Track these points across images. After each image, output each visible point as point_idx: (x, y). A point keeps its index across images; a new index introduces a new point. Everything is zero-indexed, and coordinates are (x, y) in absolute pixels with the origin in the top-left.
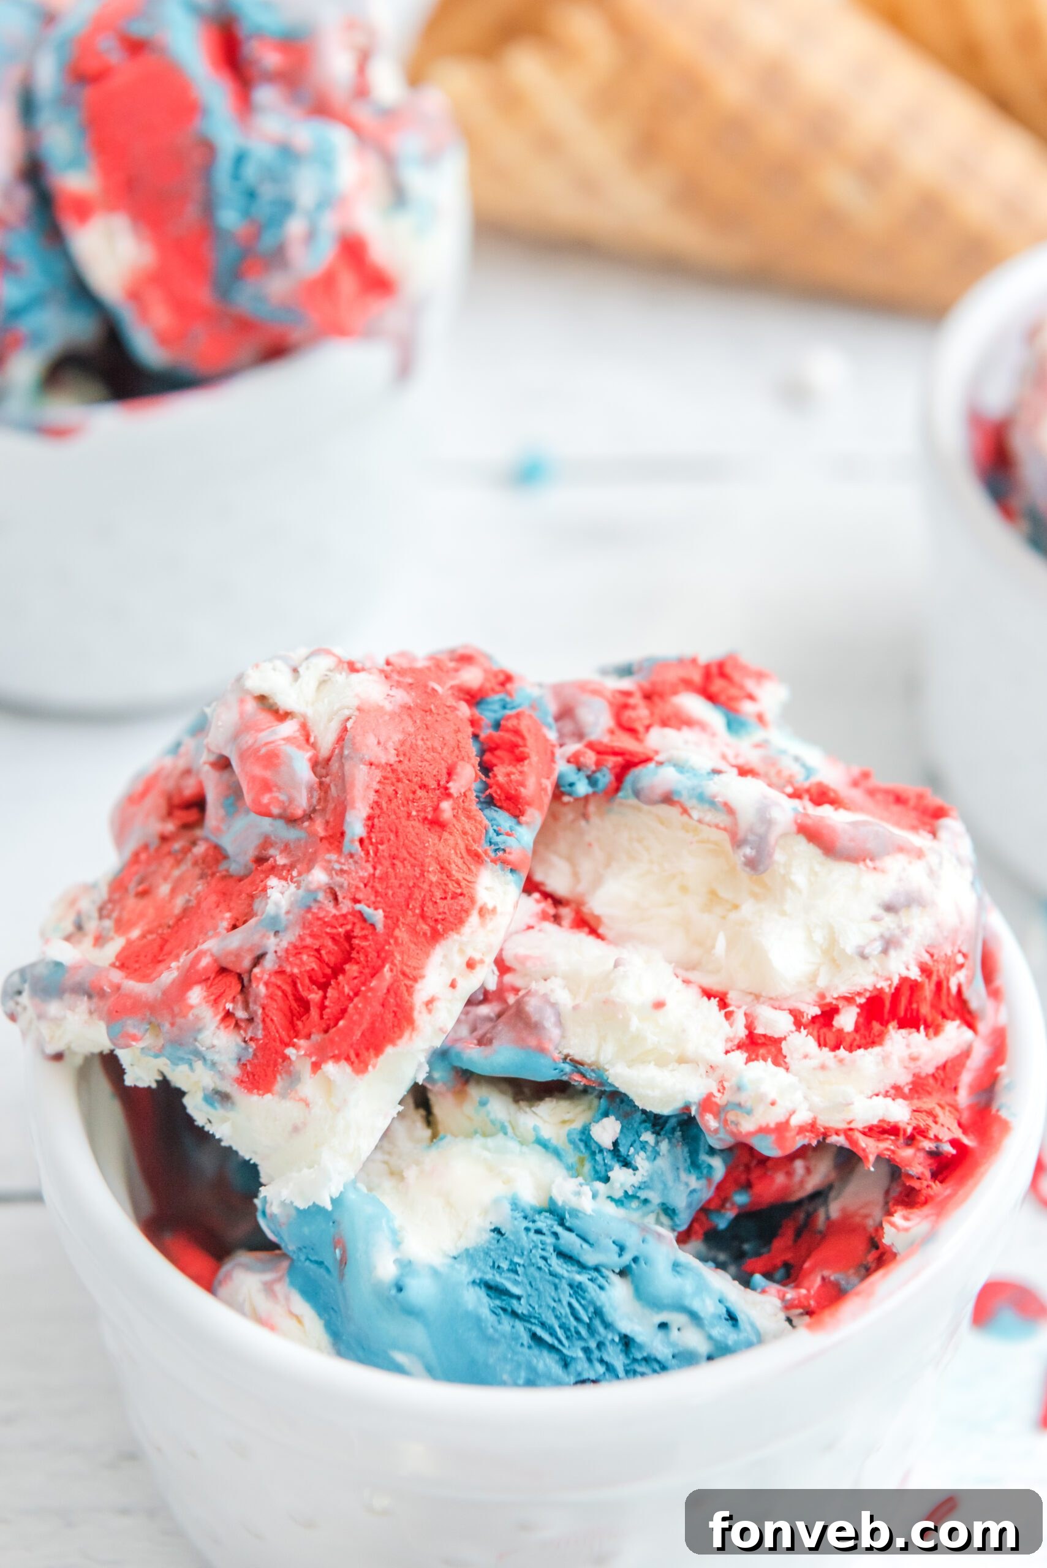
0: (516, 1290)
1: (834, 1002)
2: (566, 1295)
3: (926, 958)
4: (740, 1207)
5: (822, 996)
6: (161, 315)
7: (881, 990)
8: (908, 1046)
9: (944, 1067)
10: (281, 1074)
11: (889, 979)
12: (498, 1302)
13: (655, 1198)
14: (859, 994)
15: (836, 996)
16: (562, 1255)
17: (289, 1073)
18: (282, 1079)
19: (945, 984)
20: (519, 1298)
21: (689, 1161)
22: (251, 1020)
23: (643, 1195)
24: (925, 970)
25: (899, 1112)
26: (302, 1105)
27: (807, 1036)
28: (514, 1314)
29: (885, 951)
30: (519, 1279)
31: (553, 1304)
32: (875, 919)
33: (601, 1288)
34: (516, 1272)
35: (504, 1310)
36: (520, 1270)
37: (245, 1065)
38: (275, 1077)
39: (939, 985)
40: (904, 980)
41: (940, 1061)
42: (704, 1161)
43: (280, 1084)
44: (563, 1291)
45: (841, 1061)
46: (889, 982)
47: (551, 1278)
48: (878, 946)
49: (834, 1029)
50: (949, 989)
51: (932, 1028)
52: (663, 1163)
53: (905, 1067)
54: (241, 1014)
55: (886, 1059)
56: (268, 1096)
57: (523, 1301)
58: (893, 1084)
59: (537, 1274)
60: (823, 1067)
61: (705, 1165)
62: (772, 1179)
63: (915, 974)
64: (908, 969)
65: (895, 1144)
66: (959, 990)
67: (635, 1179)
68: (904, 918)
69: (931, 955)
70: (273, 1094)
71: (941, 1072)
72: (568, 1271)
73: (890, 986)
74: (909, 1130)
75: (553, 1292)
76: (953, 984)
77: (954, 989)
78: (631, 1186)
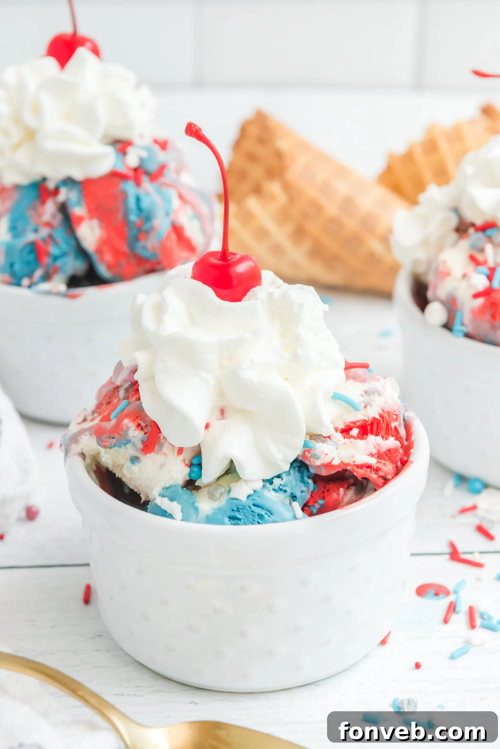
0: (239, 517)
1: (349, 424)
2: (257, 519)
3: (381, 412)
4: (321, 505)
5: (346, 422)
7: (365, 421)
8: (376, 440)
9: (389, 450)
10: (157, 444)
11: (369, 417)
13: (288, 491)
14: (358, 421)
15: (350, 421)
16: (254, 505)
17: (159, 443)
18: (157, 446)
19: (390, 425)
21: (301, 480)
22: (147, 426)
23: (284, 488)
24: (381, 416)
25: (373, 461)
26: (164, 456)
27: (339, 434)
29: (365, 407)
32: (362, 395)
33: (269, 516)
34: (240, 512)
36: (241, 511)
37: (144, 443)
38: (154, 445)
39: (388, 425)
40: (374, 418)
41: (388, 448)
42: (306, 480)
43: (157, 448)
44: (256, 517)
45: (351, 442)
46: (368, 418)
47: (251, 513)
48: (363, 405)
49: (350, 435)
50: (391, 427)
51: (385, 438)
52: (291, 477)
53: (374, 447)
54: (143, 424)
55: (367, 443)
56: (152, 453)
57: (242, 521)
58: (371, 452)
59: (246, 512)
60: (345, 443)
61: (306, 482)
62: (332, 495)
63: (378, 417)
64: (375, 414)
65: (371, 471)
66: (395, 428)
67: (282, 482)
68: (372, 397)
69: (383, 411)
70: (154, 453)
71: (388, 453)
72: (257, 510)
73: (368, 419)
74: (375, 467)
75: (252, 517)
76: (393, 425)
77: (393, 427)
78: (281, 485)
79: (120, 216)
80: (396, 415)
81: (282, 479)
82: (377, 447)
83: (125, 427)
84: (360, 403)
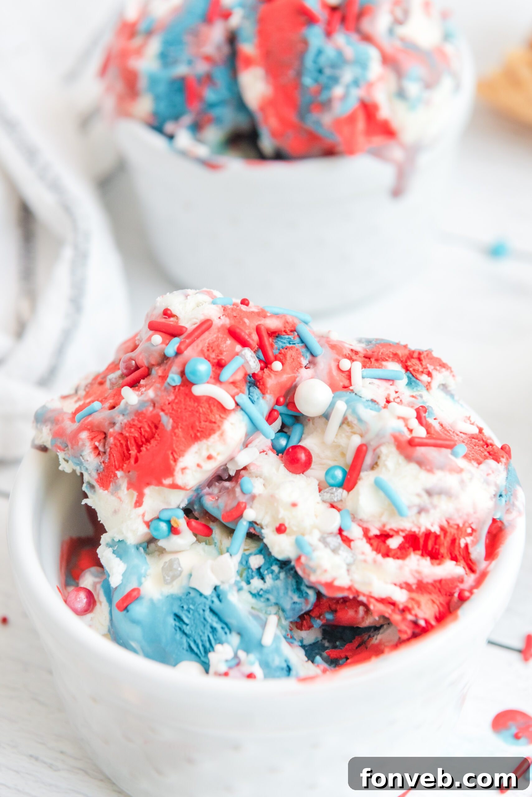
0: (186, 620)
1: (388, 531)
2: (208, 631)
4: (328, 620)
5: (384, 526)
6: (273, 122)
7: (416, 532)
8: (418, 565)
10: (112, 483)
11: (420, 528)
12: (177, 624)
13: (273, 599)
15: (390, 528)
16: (211, 610)
17: (115, 483)
18: (113, 485)
19: (457, 541)
20: (187, 625)
21: (295, 587)
22: (105, 453)
23: (267, 596)
24: (442, 529)
25: (400, 596)
26: (119, 500)
27: (367, 543)
28: (184, 633)
30: (190, 616)
31: (201, 633)
32: (419, 495)
33: (226, 633)
34: (189, 612)
35: (180, 629)
36: (191, 612)
37: (99, 474)
38: (110, 483)
40: (429, 531)
41: (438, 578)
42: (303, 589)
43: (110, 487)
44: (207, 629)
47: (203, 620)
48: (415, 510)
49: (386, 545)
50: (459, 544)
51: (437, 561)
52: (279, 583)
54: (101, 449)
55: (401, 568)
56: (106, 492)
57: (188, 627)
58: (405, 582)
59: (197, 616)
61: (304, 592)
62: (347, 612)
63: (436, 529)
64: (432, 526)
65: (393, 611)
66: (467, 546)
67: (265, 587)
68: (435, 500)
69: (448, 523)
70: (108, 492)
71: (438, 584)
72: (212, 620)
73: (419, 531)
74: (401, 607)
75: (202, 628)
76: (462, 543)
77: (462, 545)
78: (261, 589)
79: (291, 73)
80: (473, 530)
81: (265, 582)
82: (417, 575)
83: (80, 443)
84: (409, 507)
